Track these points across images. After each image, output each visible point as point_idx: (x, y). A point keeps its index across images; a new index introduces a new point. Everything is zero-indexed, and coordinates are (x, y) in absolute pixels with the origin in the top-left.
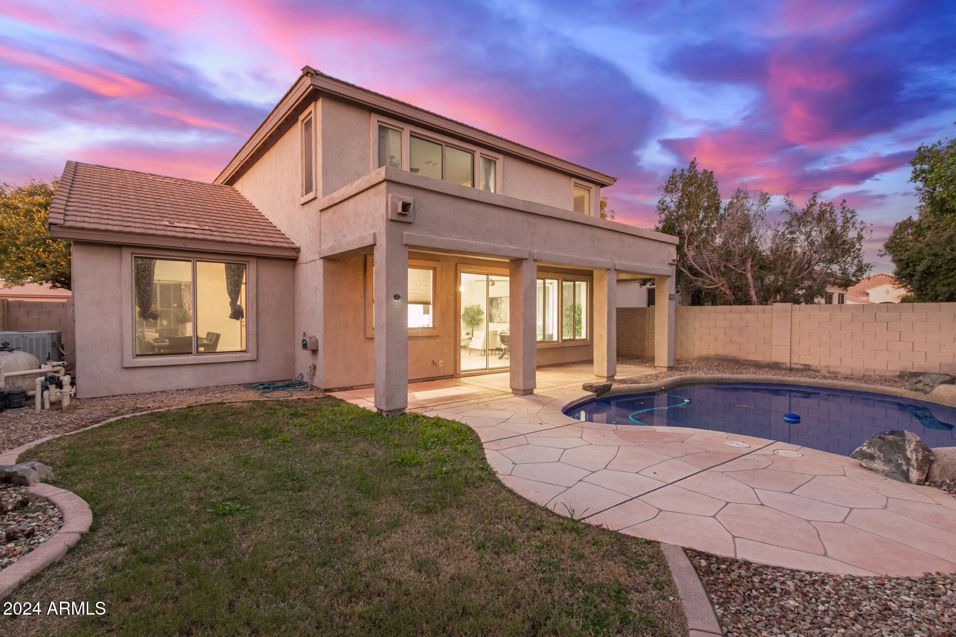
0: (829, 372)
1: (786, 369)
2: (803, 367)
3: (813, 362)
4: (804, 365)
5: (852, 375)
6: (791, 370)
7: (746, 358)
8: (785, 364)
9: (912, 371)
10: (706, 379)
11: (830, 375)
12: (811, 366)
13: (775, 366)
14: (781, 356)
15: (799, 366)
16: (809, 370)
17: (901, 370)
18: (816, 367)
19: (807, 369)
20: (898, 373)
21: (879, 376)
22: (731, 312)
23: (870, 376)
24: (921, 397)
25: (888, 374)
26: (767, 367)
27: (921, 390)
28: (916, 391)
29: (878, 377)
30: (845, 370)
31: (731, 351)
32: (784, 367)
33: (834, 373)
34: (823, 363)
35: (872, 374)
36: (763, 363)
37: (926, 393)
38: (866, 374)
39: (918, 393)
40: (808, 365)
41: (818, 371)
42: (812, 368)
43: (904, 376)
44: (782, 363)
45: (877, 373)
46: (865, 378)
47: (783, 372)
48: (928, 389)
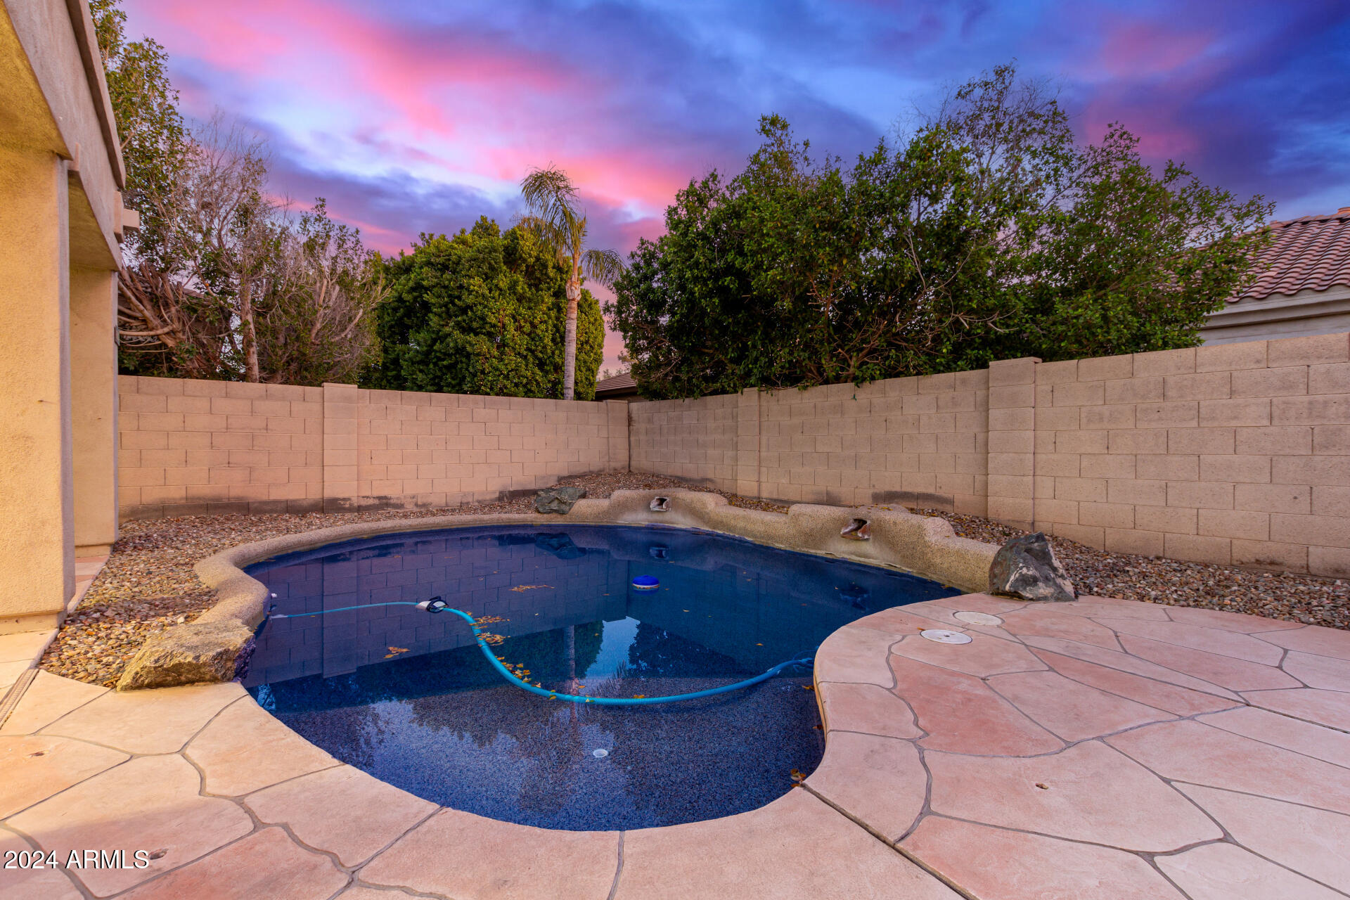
0: (416, 505)
1: (351, 510)
2: (377, 502)
3: (391, 491)
4: (379, 498)
5: (447, 505)
6: (360, 509)
7: (265, 498)
8: (349, 499)
9: (511, 490)
11: (418, 510)
12: (390, 499)
13: (329, 507)
14: (341, 486)
15: (371, 502)
16: (388, 505)
17: (501, 490)
18: (398, 498)
19: (384, 504)
20: (497, 495)
21: (479, 502)
22: (227, 396)
23: (468, 503)
24: (558, 520)
25: (488, 497)
26: (313, 511)
27: (556, 511)
28: (549, 513)
29: (477, 504)
30: (437, 500)
31: (231, 485)
32: (347, 506)
33: (424, 505)
34: (409, 491)
35: (471, 500)
36: (305, 503)
37: (563, 513)
38: (465, 500)
39: (551, 516)
40: (386, 498)
41: (401, 506)
42: (392, 501)
43: (511, 497)
44: (344, 499)
45: (476, 497)
46: (463, 507)
47: (347, 516)
48: (564, 507)
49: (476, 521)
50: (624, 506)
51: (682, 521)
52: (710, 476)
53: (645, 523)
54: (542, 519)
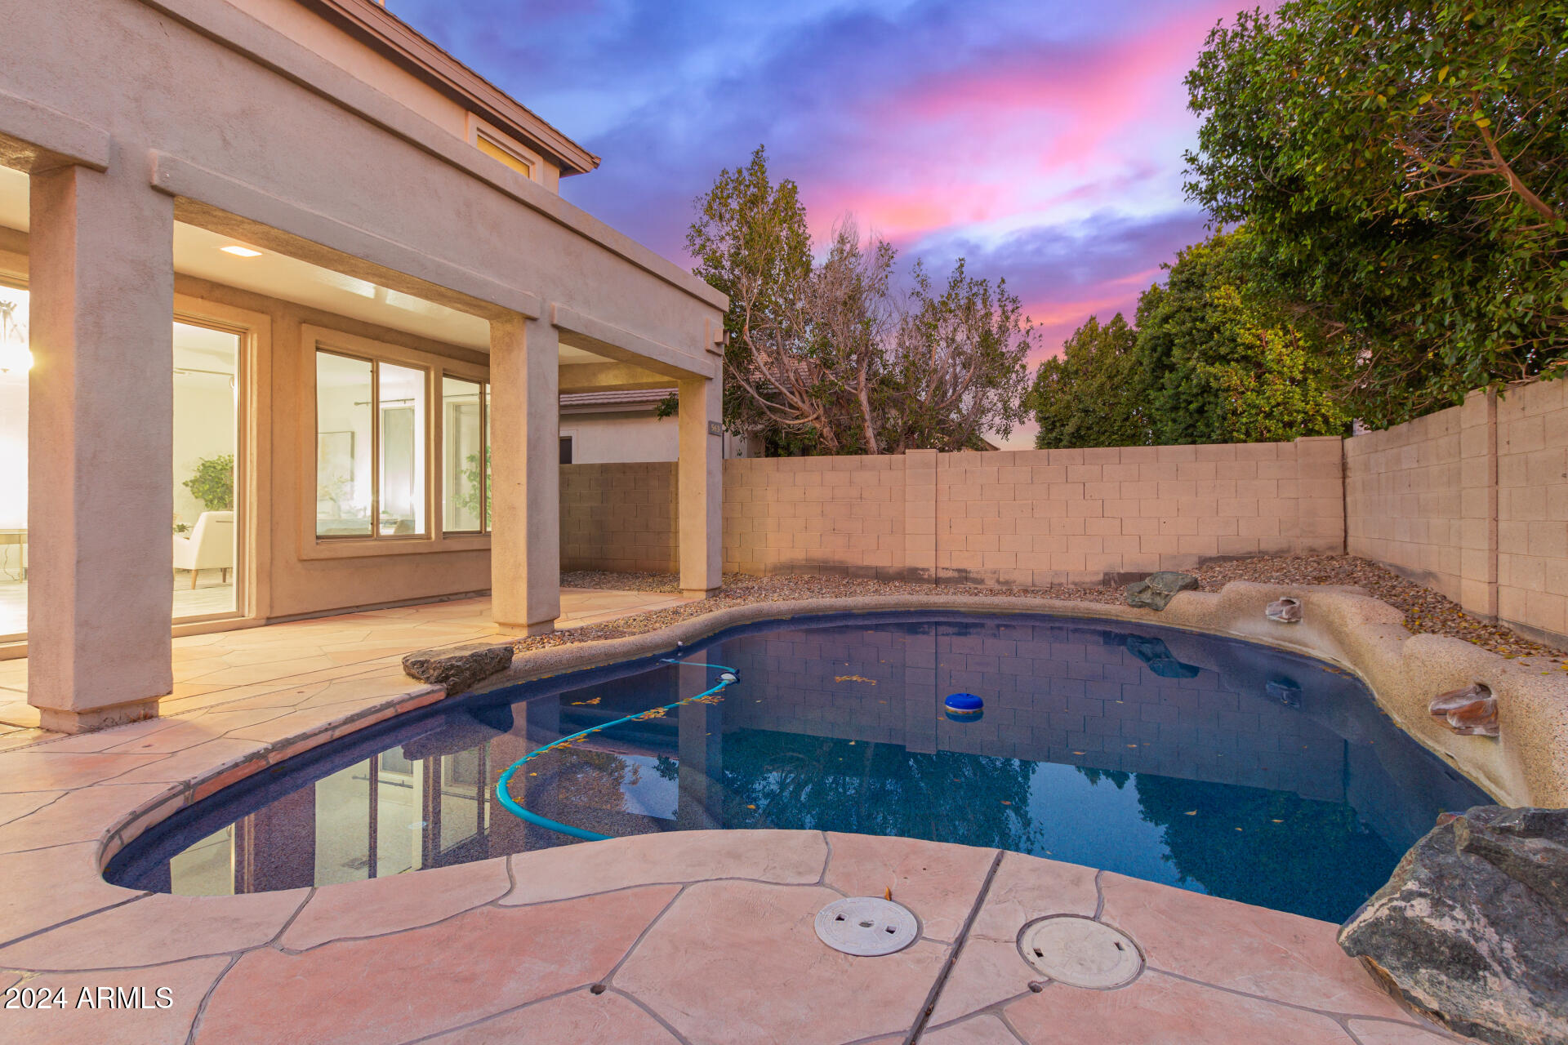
0: (998, 582)
1: (928, 581)
2: (956, 574)
3: (972, 565)
4: (959, 571)
5: (1034, 585)
6: (937, 581)
7: (859, 563)
8: (928, 570)
9: (1122, 571)
10: (789, 611)
11: (999, 587)
12: (970, 572)
13: (910, 576)
14: (920, 556)
15: (950, 574)
16: (966, 579)
17: (1106, 570)
18: (978, 572)
19: (963, 577)
20: (1101, 577)
21: (1075, 584)
22: (833, 469)
23: (1060, 585)
24: (1149, 618)
25: (1087, 579)
26: (896, 579)
27: (1148, 605)
28: (1140, 607)
29: (1073, 587)
30: (1022, 578)
31: (834, 550)
32: (926, 577)
33: (1007, 583)
34: (990, 565)
35: (1063, 580)
36: (891, 571)
37: (1157, 609)
38: (1056, 581)
39: (1143, 611)
40: (965, 571)
41: (982, 581)
42: (971, 575)
43: (1117, 581)
44: (923, 570)
45: (1071, 579)
46: (1053, 589)
47: (925, 586)
48: (1160, 601)
49: (1045, 607)
50: (1237, 608)
51: (1319, 647)
52: (1434, 568)
53: (1267, 640)
54: (1132, 615)
